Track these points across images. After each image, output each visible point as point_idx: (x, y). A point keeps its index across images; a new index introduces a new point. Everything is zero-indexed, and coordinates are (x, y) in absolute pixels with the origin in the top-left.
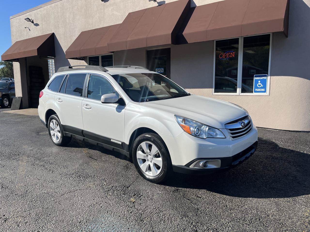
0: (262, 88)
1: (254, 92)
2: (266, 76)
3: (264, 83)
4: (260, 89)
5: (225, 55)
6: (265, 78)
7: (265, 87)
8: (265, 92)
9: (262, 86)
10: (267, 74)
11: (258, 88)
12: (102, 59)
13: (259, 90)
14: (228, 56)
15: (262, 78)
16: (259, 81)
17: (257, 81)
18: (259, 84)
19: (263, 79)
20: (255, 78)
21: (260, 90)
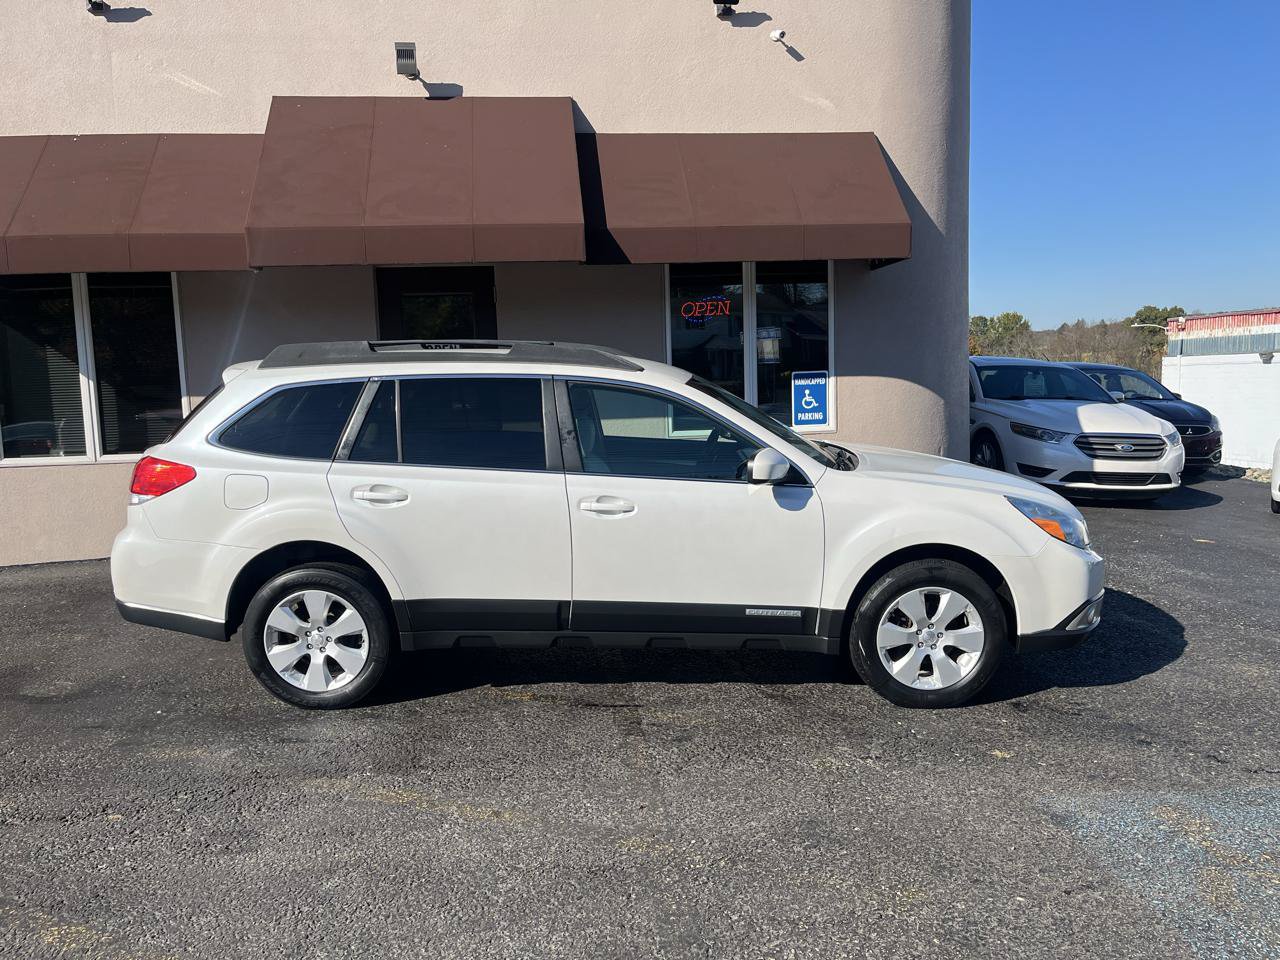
0: (814, 410)
1: (796, 424)
2: (824, 376)
3: (820, 394)
4: (810, 415)
5: (701, 307)
6: (821, 381)
7: (822, 407)
8: (824, 421)
9: (816, 405)
10: (827, 369)
11: (805, 411)
12: (93, 295)
13: (808, 416)
14: (712, 311)
15: (814, 382)
16: (807, 392)
17: (801, 390)
18: (808, 398)
19: (818, 385)
20: (796, 383)
21: (810, 418)
